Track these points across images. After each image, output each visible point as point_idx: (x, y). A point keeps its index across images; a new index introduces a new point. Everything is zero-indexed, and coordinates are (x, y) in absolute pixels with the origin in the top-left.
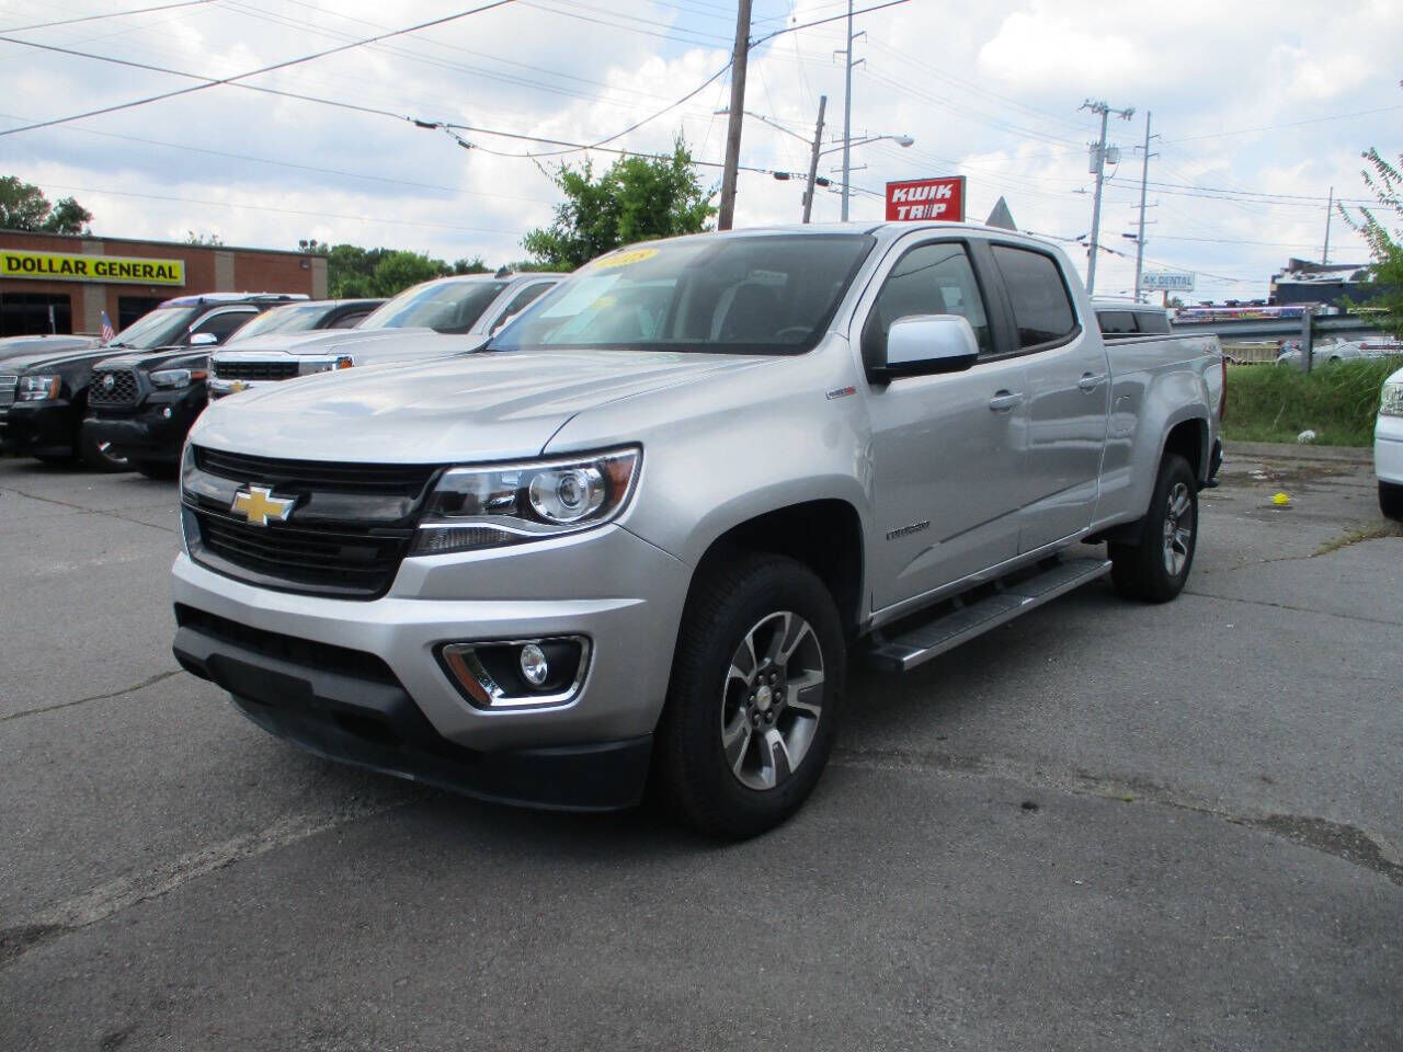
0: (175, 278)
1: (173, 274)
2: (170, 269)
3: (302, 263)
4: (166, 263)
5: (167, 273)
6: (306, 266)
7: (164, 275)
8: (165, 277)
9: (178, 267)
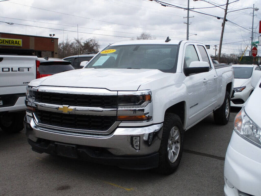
0: (20, 44)
1: (19, 43)
2: (18, 42)
3: (52, 40)
4: (17, 40)
5: (18, 43)
6: (53, 41)
7: (17, 43)
8: (17, 44)
9: (20, 41)
